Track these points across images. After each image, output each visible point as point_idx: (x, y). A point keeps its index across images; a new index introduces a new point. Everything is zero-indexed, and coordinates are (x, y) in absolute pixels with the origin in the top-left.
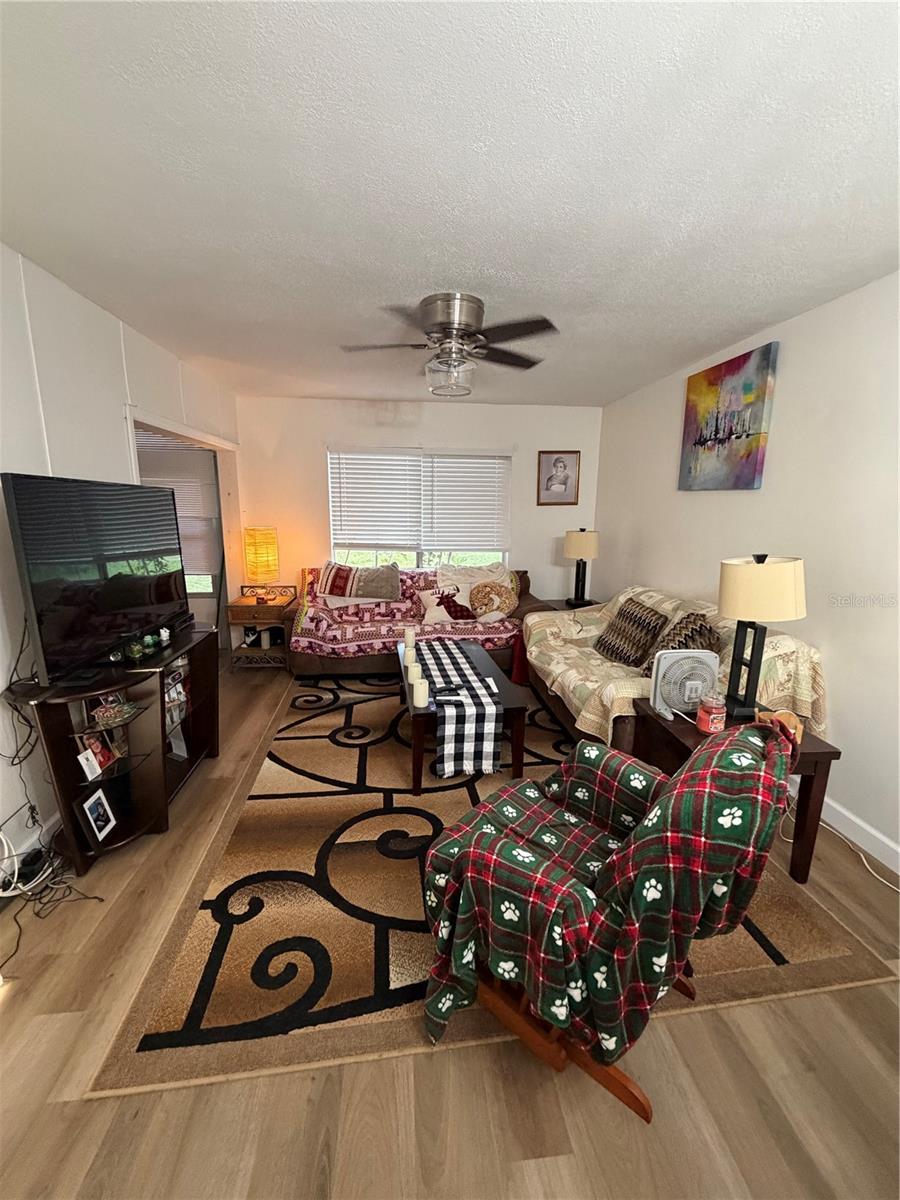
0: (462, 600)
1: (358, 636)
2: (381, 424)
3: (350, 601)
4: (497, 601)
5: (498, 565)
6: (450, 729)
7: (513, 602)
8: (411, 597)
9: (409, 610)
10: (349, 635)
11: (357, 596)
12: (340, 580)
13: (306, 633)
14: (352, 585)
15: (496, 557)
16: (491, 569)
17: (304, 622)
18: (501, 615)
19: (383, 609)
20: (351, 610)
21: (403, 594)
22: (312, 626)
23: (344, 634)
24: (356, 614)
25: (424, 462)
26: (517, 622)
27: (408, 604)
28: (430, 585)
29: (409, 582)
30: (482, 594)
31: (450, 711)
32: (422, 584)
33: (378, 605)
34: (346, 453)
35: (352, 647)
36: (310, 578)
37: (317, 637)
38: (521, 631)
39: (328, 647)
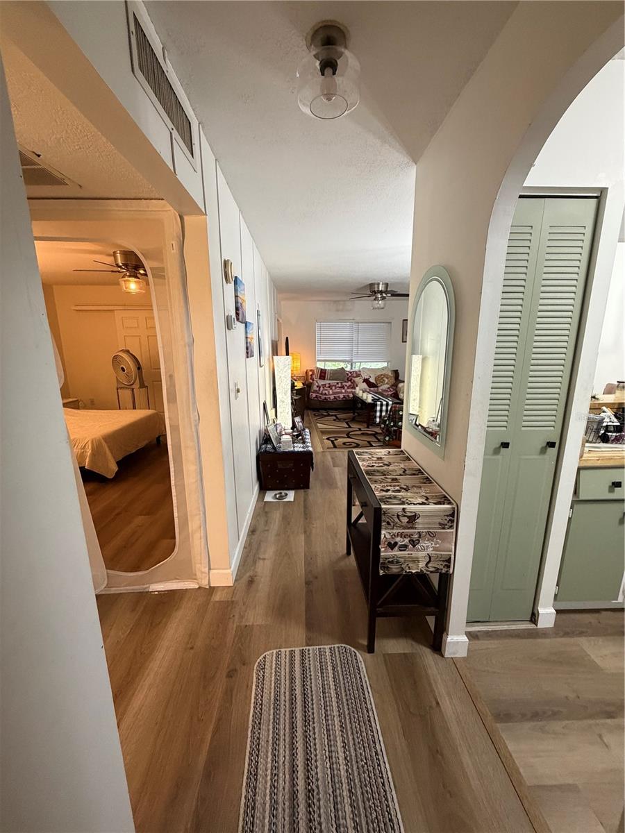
0: (372, 380)
1: (334, 393)
2: (338, 310)
3: (327, 382)
4: (386, 380)
5: (386, 368)
6: (378, 408)
7: (393, 381)
8: (351, 381)
9: (350, 386)
10: (331, 392)
11: (330, 380)
12: (323, 374)
13: (315, 392)
14: (328, 376)
15: (385, 364)
16: (383, 369)
17: (315, 388)
18: (388, 386)
19: (340, 385)
20: (327, 386)
21: (348, 379)
22: (317, 389)
23: (329, 392)
24: (329, 387)
25: (355, 326)
26: (395, 388)
27: (350, 383)
28: (358, 375)
29: (350, 374)
30: (380, 378)
31: (379, 403)
32: (355, 375)
33: (338, 383)
34: (324, 322)
35: (332, 397)
36: (311, 373)
37: (318, 393)
38: (397, 391)
39: (323, 397)
